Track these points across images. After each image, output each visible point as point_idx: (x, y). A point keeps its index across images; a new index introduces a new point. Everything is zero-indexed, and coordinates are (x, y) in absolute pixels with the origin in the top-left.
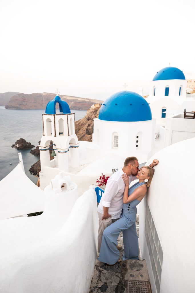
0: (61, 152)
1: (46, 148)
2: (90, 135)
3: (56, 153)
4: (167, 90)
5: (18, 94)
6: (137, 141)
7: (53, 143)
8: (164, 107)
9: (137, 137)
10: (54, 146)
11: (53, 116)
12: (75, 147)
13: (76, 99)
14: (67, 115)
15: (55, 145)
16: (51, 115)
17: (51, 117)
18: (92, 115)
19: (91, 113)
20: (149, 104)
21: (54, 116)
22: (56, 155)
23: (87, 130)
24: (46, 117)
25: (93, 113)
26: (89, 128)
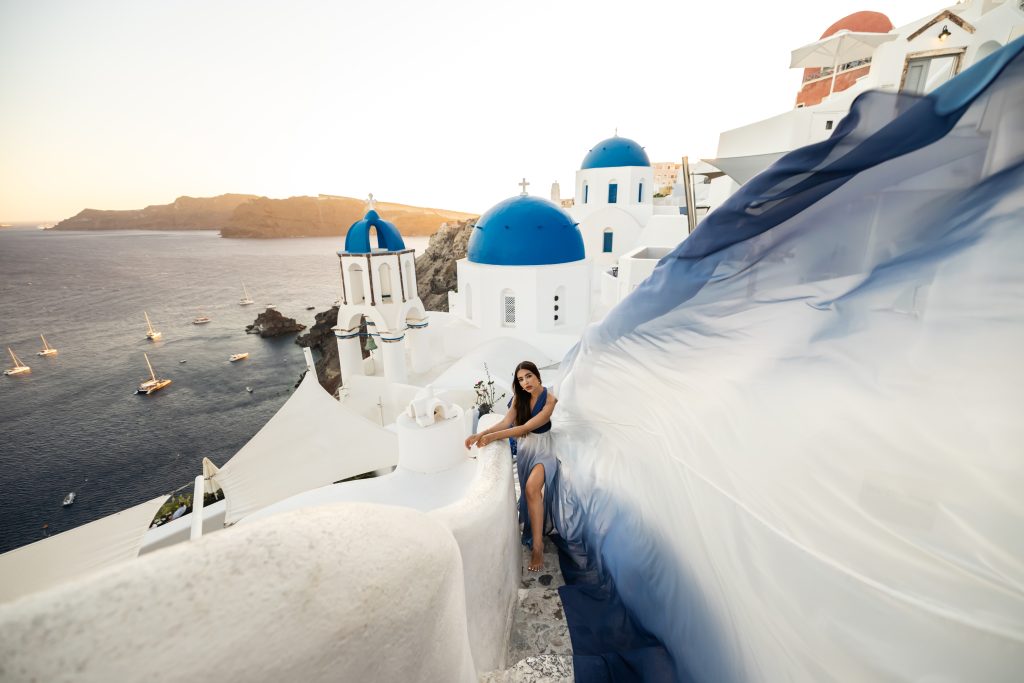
0: (390, 340)
1: (351, 334)
2: (440, 296)
3: (376, 343)
4: (613, 189)
5: (253, 200)
6: (556, 308)
7: (367, 320)
8: (608, 228)
9: (556, 298)
10: (368, 326)
11: (365, 259)
12: (419, 327)
13: (402, 209)
14: (399, 255)
15: (372, 324)
16: (361, 256)
17: (362, 261)
18: (442, 249)
19: (439, 243)
20: (577, 224)
21: (368, 257)
22: (376, 347)
23: (433, 282)
24: (348, 261)
25: (445, 242)
26: (437, 278)
